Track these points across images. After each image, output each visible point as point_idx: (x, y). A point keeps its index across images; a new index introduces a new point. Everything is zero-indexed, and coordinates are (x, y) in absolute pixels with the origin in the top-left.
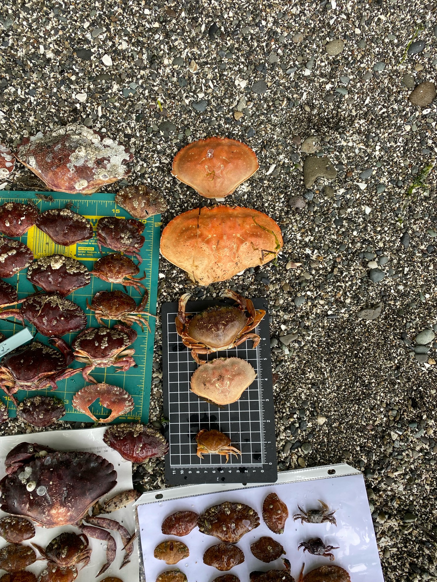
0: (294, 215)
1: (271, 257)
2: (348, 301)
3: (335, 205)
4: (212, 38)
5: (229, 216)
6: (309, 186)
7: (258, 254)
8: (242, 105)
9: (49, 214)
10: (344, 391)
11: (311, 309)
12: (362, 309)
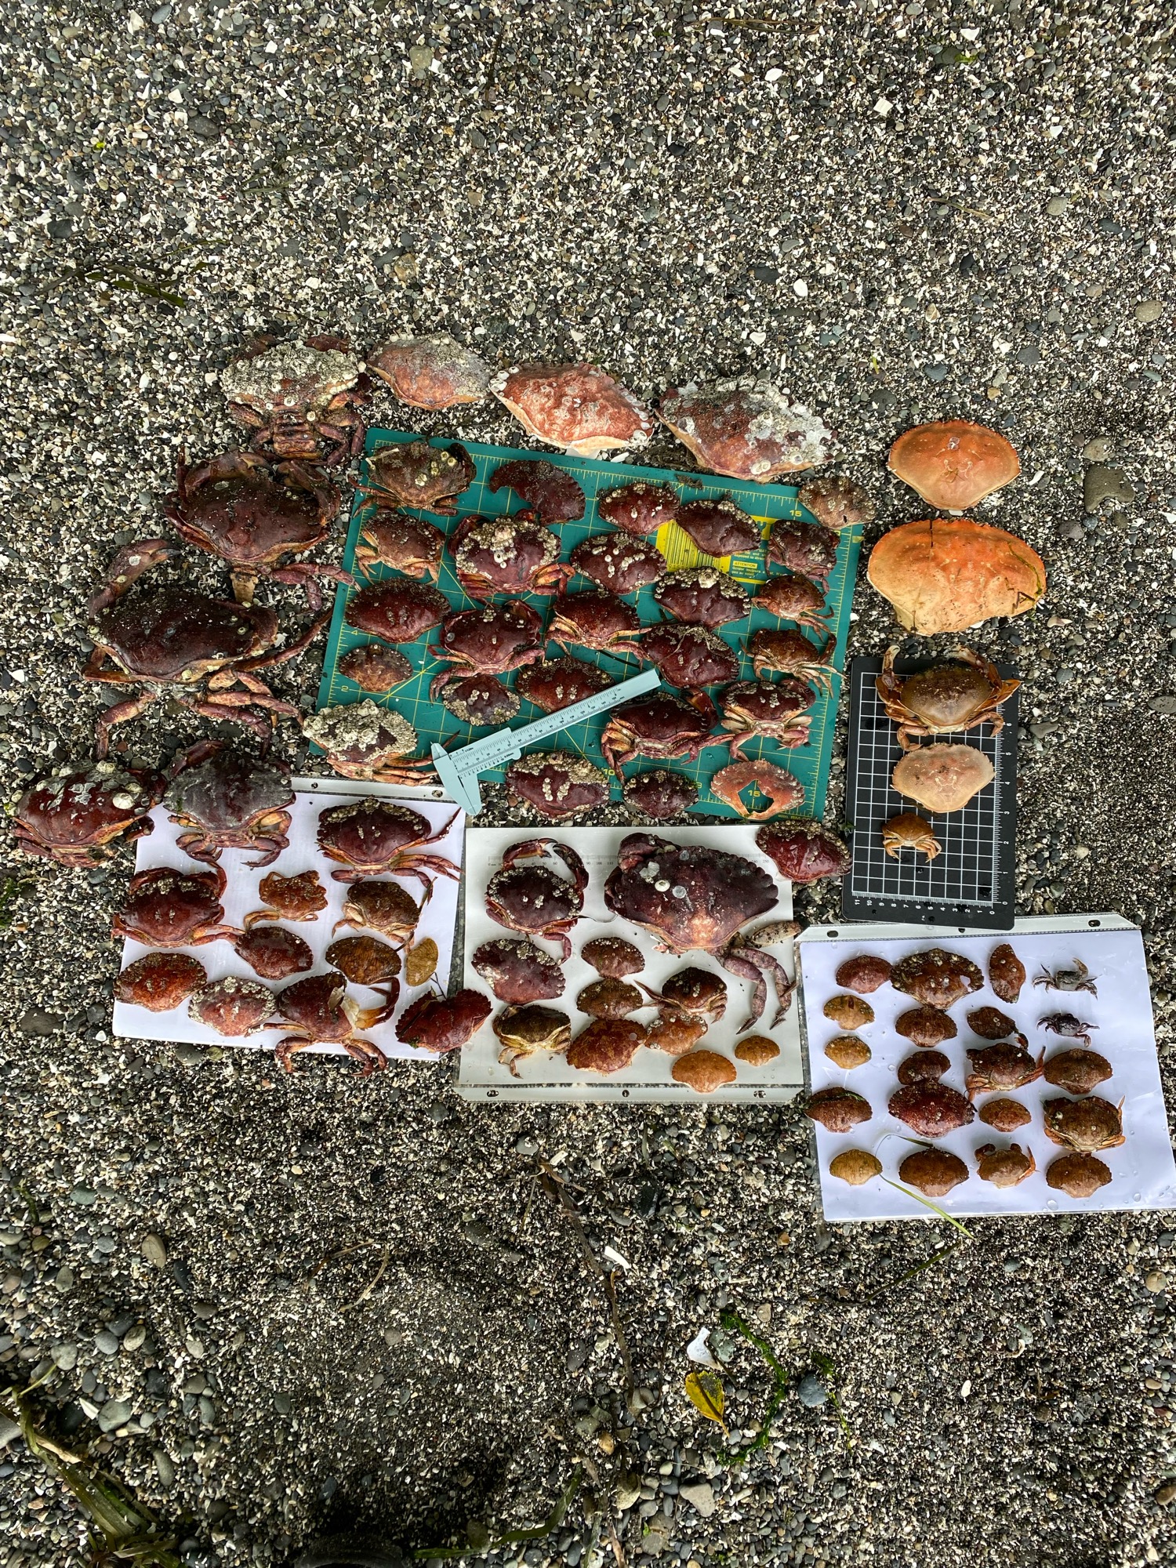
0: (1064, 549)
1: (1027, 605)
2: (1137, 682)
3: (1127, 541)
4: (964, 274)
5: (977, 536)
6: (1091, 509)
7: (1012, 597)
8: (1002, 379)
9: (698, 506)
10: (1119, 812)
11: (1081, 690)
12: (1156, 695)
